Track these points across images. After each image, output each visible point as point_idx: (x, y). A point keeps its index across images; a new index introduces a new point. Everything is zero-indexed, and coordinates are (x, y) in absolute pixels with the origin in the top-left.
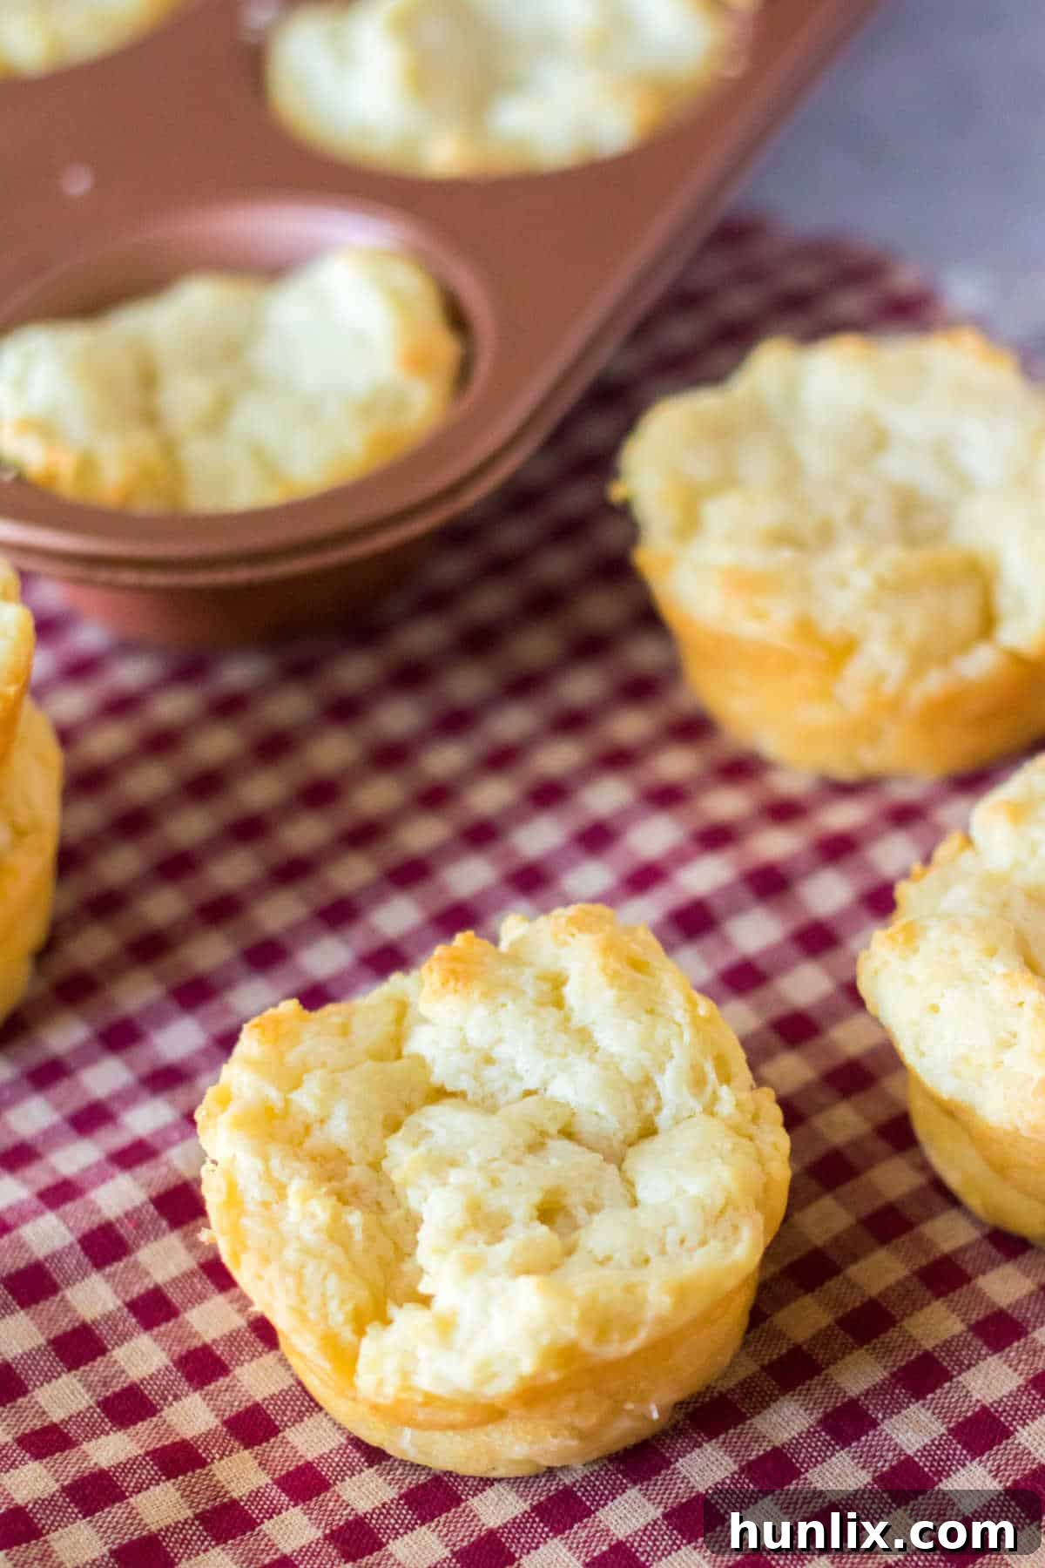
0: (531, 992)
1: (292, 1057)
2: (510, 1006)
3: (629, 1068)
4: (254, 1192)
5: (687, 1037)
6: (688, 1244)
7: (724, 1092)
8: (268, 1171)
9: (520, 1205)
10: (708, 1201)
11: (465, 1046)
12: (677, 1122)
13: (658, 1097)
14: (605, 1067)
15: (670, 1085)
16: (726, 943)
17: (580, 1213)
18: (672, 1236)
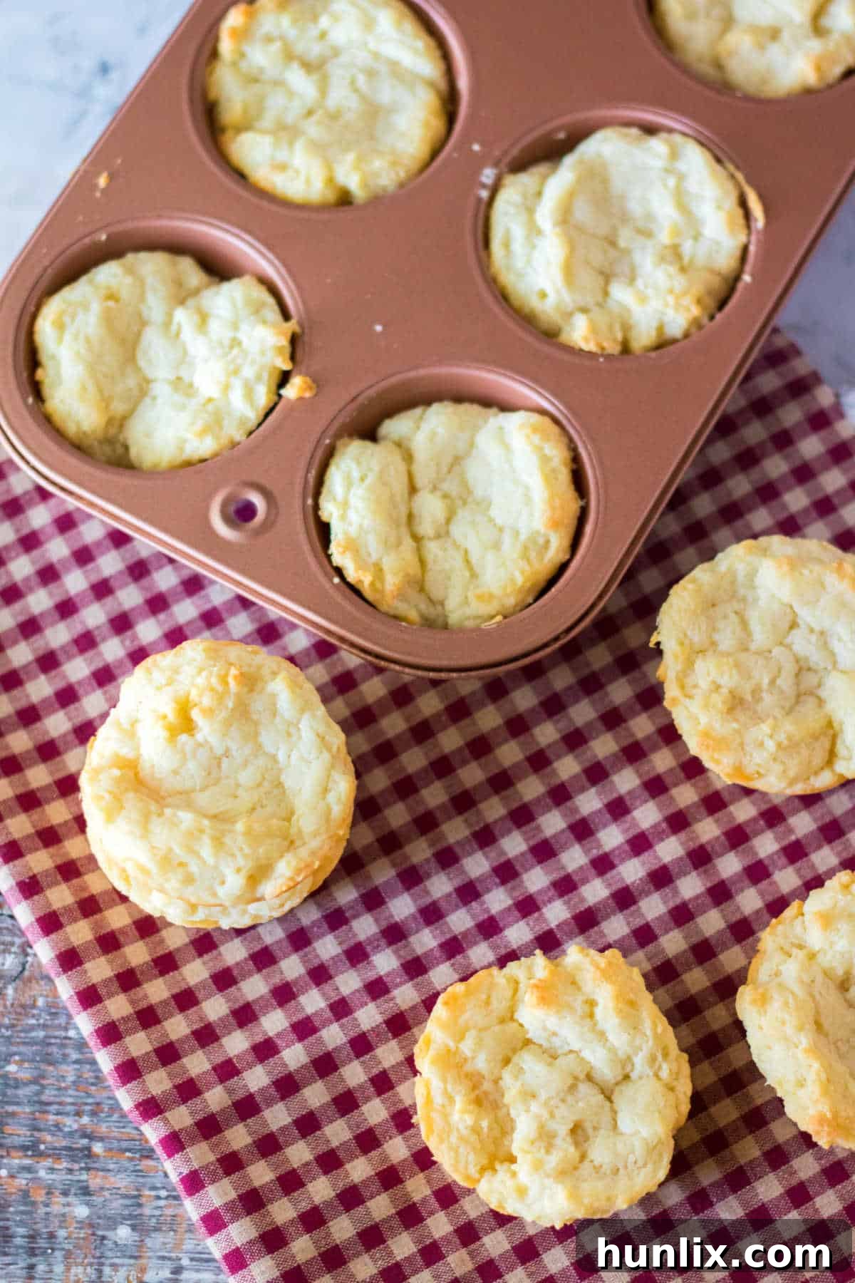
0: (580, 1012)
1: (462, 1020)
2: (568, 1019)
3: (621, 1054)
4: (438, 1099)
5: (651, 1043)
6: (638, 1165)
7: (665, 1066)
8: (446, 1089)
9: (563, 1129)
10: (650, 1141)
11: (545, 1029)
12: (641, 1078)
13: (633, 1065)
14: (610, 1050)
15: (640, 1061)
16: (676, 892)
17: (590, 1131)
18: (631, 1159)
